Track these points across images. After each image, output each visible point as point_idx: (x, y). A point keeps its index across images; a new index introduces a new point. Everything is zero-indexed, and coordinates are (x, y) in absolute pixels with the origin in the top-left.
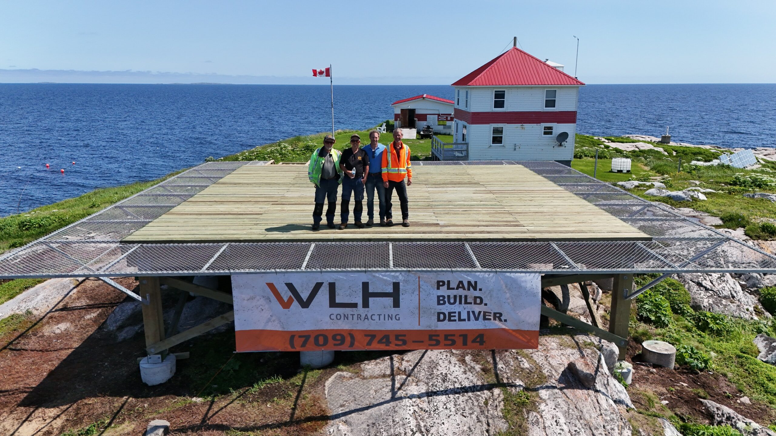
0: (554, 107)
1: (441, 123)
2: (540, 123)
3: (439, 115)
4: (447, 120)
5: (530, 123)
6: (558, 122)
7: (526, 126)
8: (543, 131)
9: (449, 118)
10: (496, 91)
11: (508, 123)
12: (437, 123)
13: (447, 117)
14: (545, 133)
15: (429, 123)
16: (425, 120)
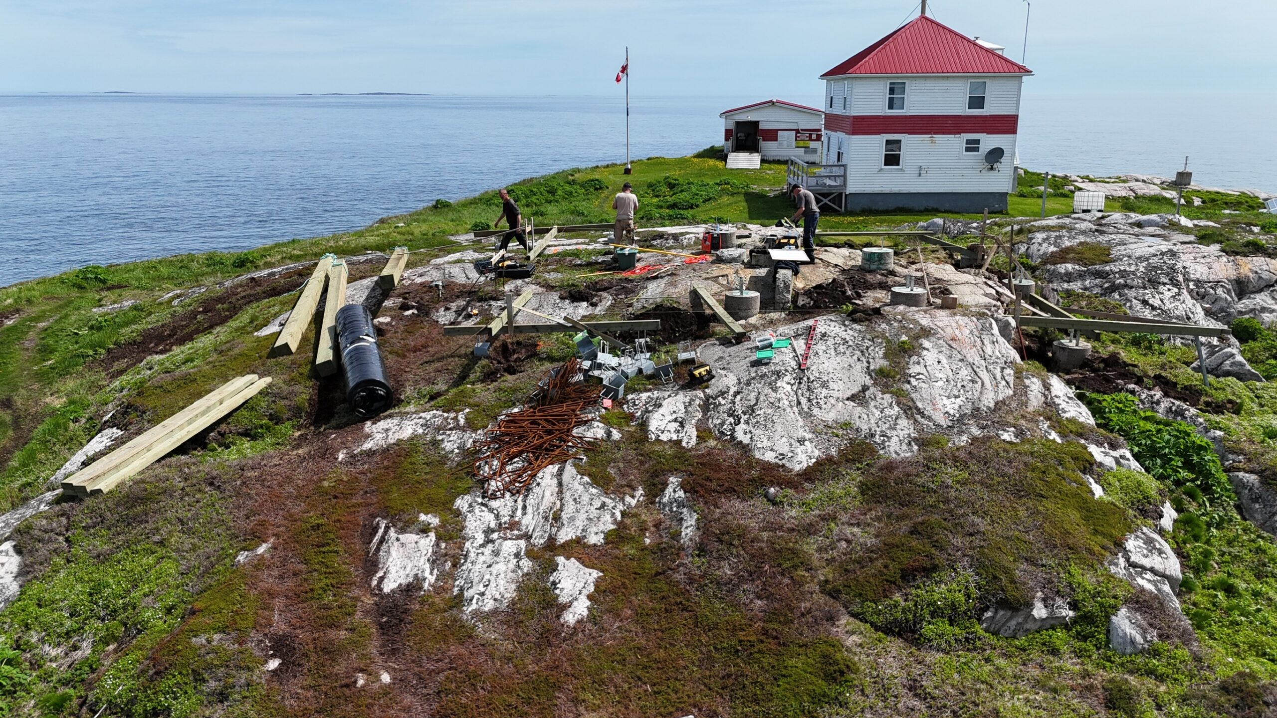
0: (982, 108)
1: (801, 144)
2: (959, 133)
3: (797, 131)
4: (811, 140)
5: (944, 133)
6: (989, 133)
7: (937, 137)
8: (965, 146)
9: (814, 137)
10: (891, 84)
11: (910, 133)
12: (794, 144)
13: (811, 135)
14: (968, 149)
15: (780, 144)
16: (775, 139)
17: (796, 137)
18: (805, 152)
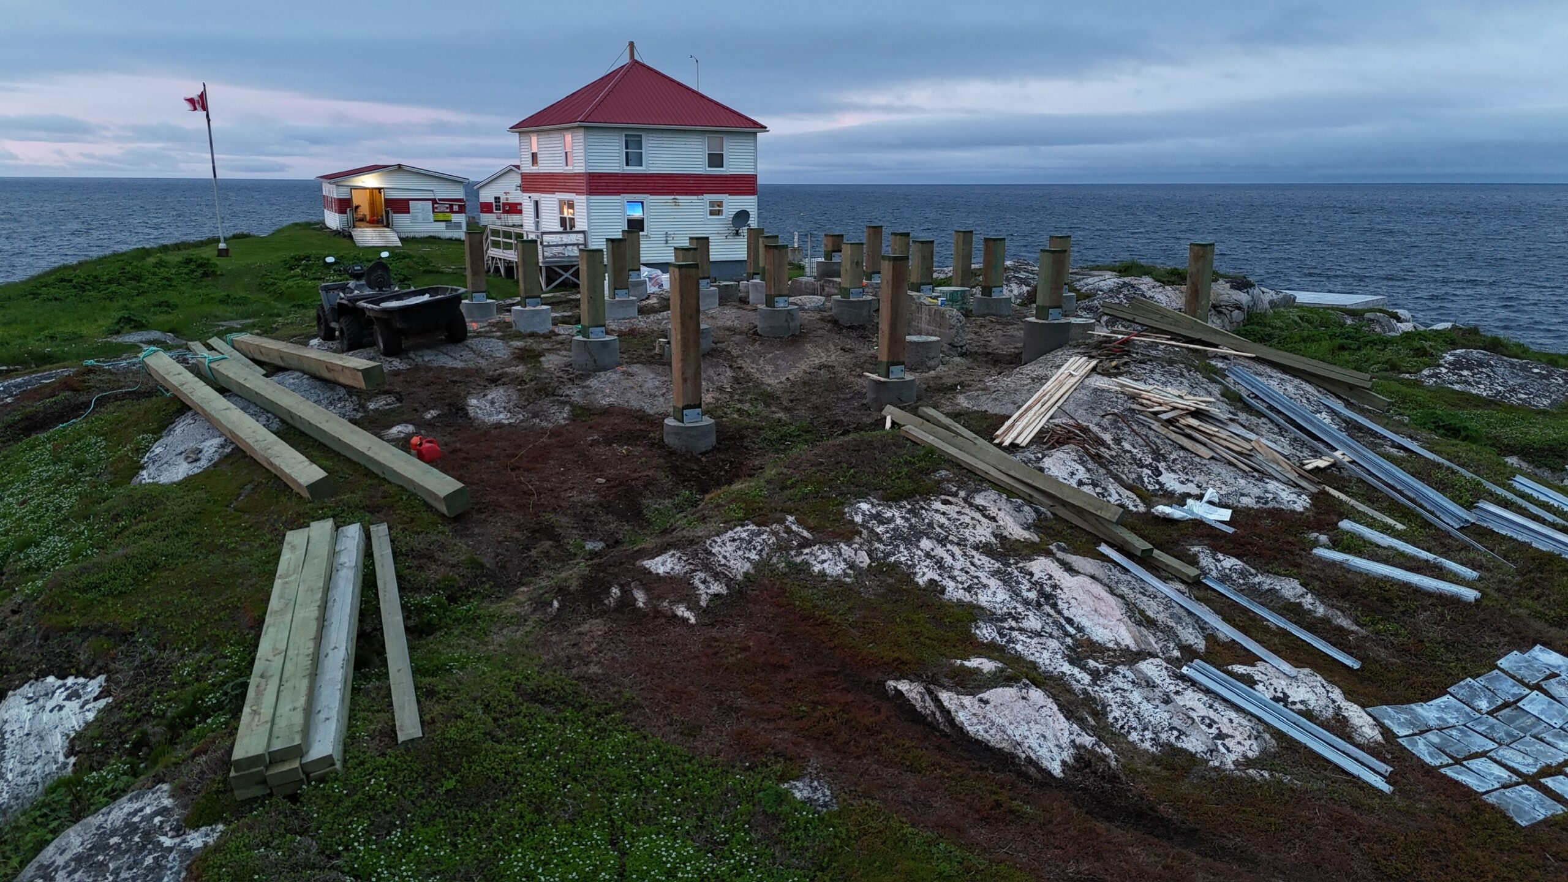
0: (722, 166)
1: (441, 217)
2: (702, 194)
3: (434, 201)
4: (452, 212)
5: (686, 194)
6: (731, 194)
7: (682, 199)
8: (708, 208)
9: (456, 208)
10: (626, 136)
11: (651, 194)
12: (431, 217)
13: (451, 206)
14: (712, 213)
15: (415, 218)
16: (407, 211)
17: (433, 208)
18: (447, 228)
